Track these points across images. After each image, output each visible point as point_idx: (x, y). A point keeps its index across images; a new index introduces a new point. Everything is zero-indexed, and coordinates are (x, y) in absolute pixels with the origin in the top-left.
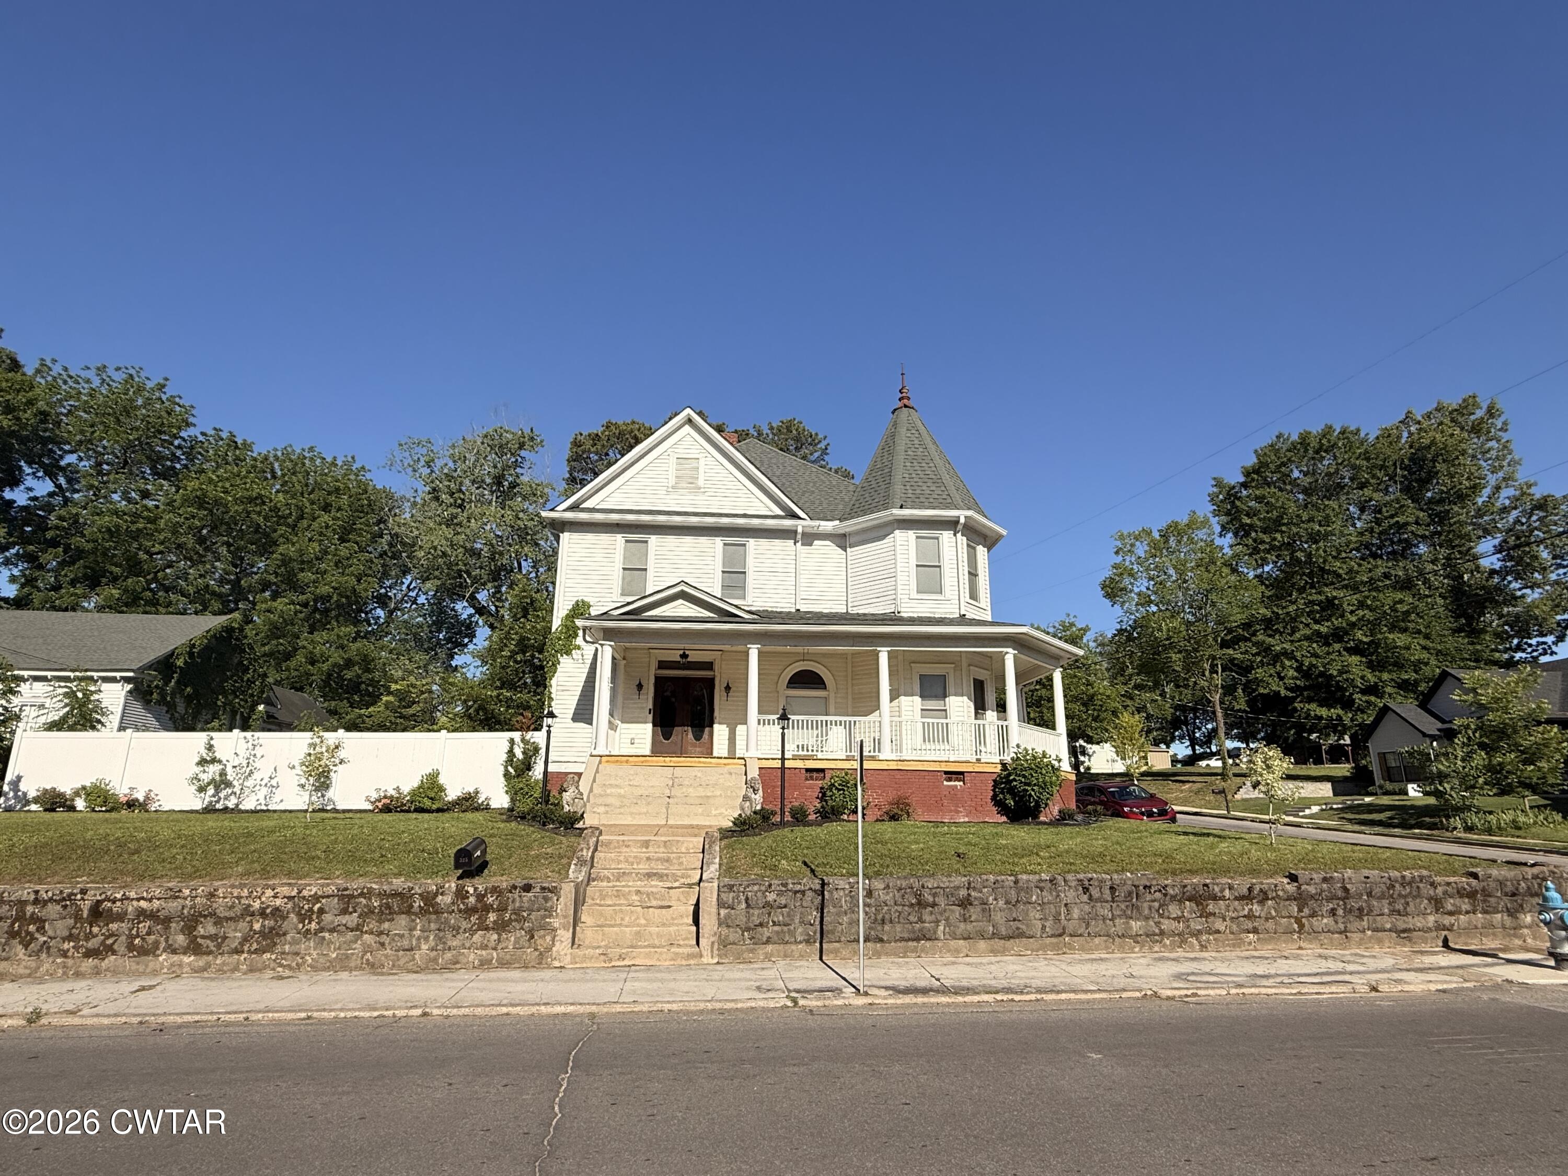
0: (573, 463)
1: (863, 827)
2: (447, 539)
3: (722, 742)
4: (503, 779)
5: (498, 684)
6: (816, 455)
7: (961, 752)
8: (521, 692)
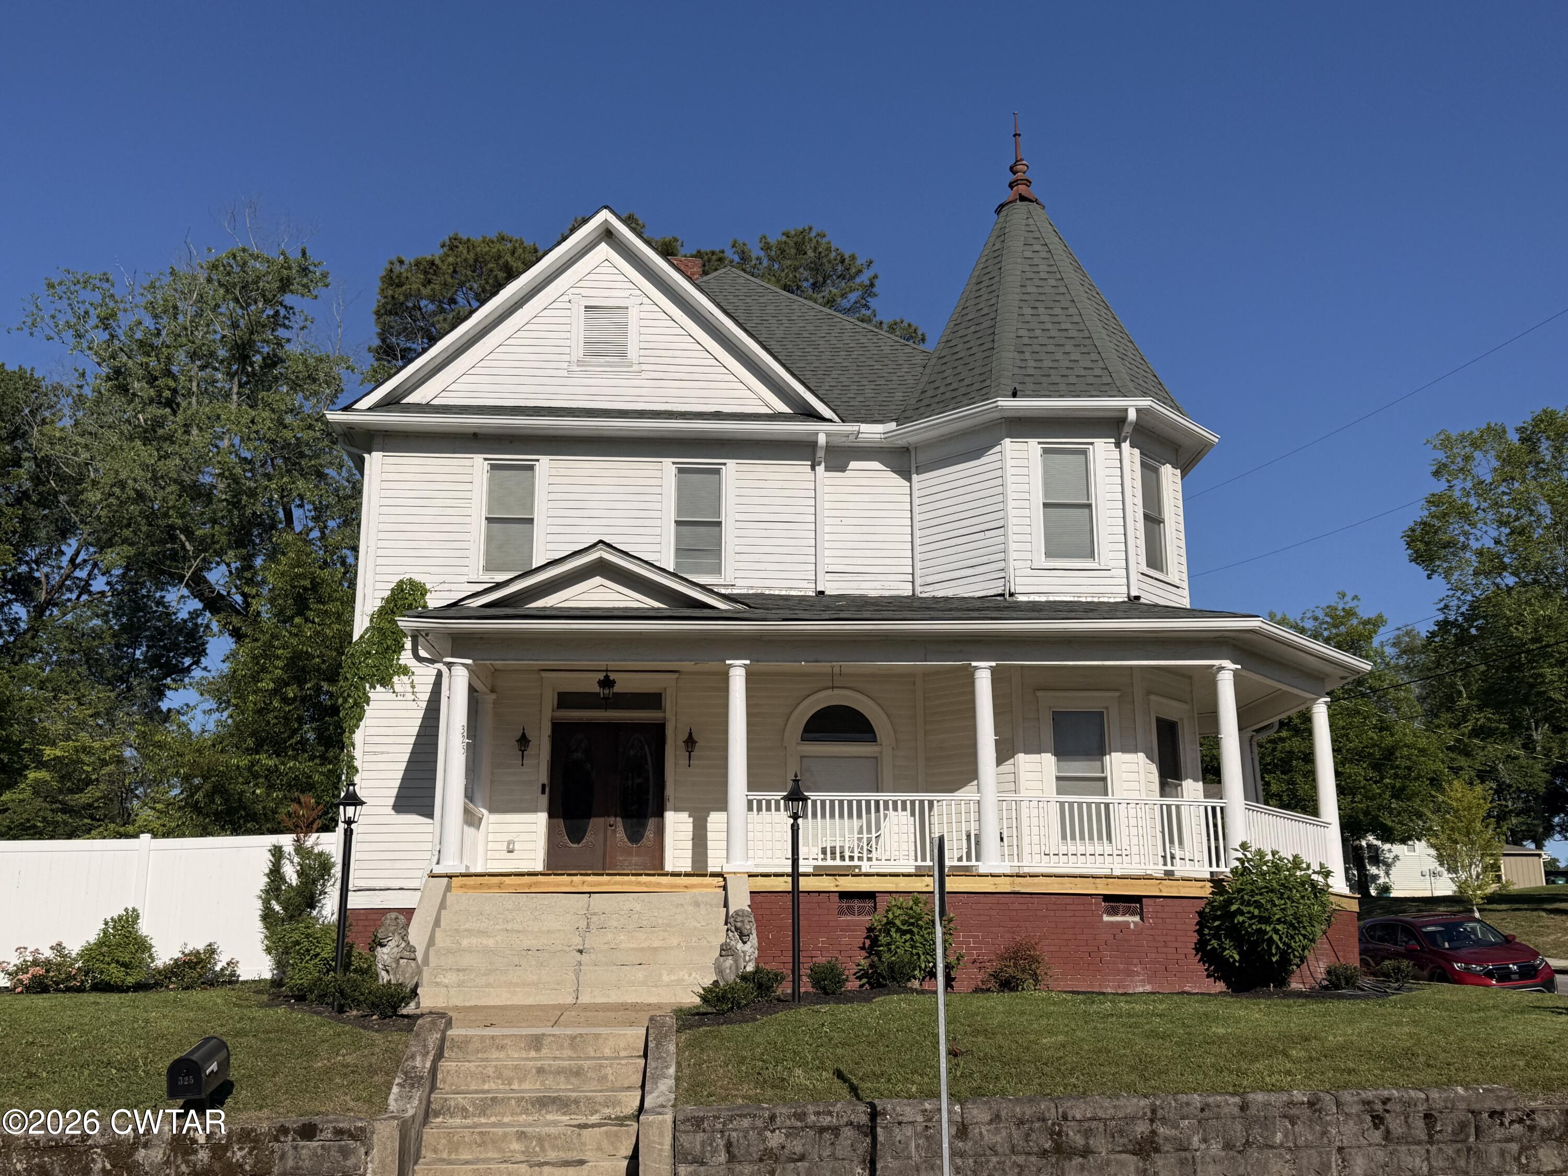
0: (387, 319)
1: (947, 1005)
2: (145, 467)
3: (681, 845)
4: (259, 925)
5: (250, 742)
6: (853, 297)
7: (1136, 859)
8: (295, 758)
